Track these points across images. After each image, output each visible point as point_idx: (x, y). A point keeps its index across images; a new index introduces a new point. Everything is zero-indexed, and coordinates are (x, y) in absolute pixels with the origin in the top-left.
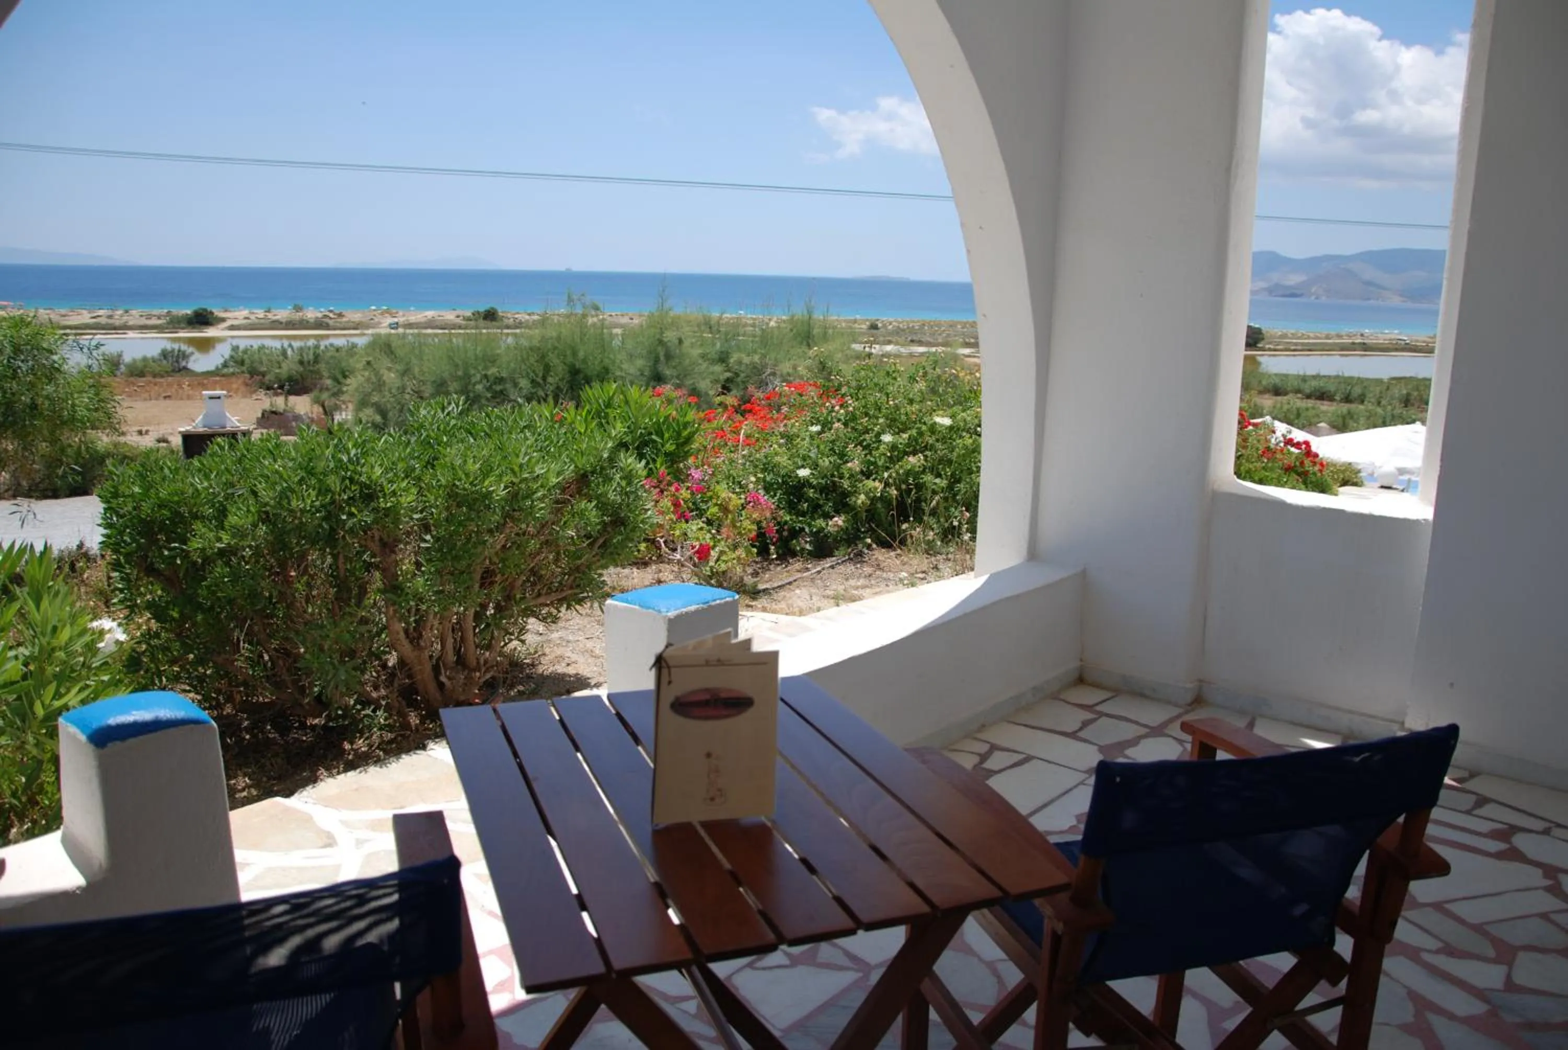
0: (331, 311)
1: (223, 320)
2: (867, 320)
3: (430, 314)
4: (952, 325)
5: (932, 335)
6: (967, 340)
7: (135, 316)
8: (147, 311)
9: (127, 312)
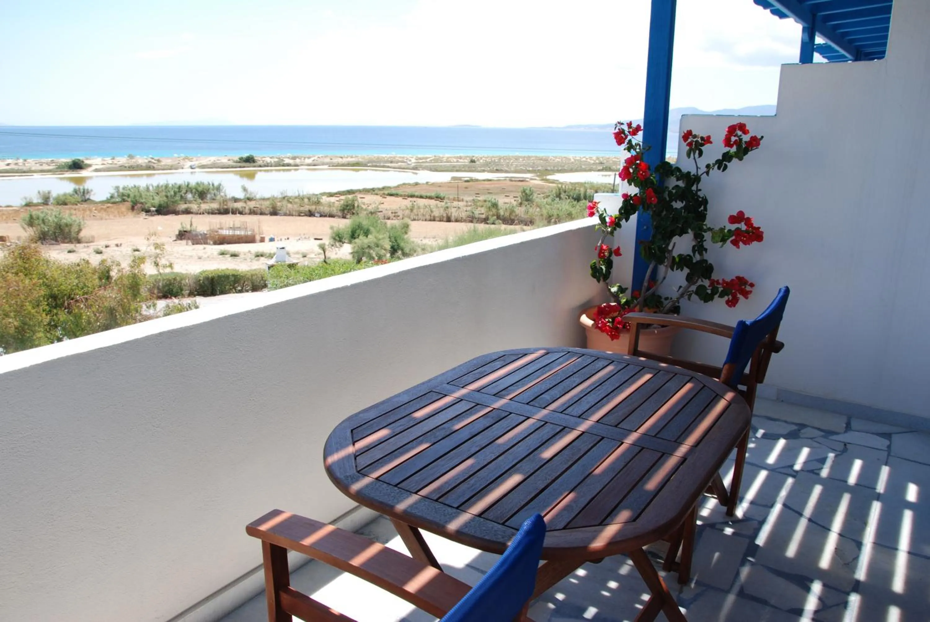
0: (152, 158)
1: (90, 166)
2: (468, 157)
3: (212, 159)
4: (517, 158)
5: (508, 166)
6: (528, 169)
7: (31, 163)
8: (38, 160)
9: (25, 160)
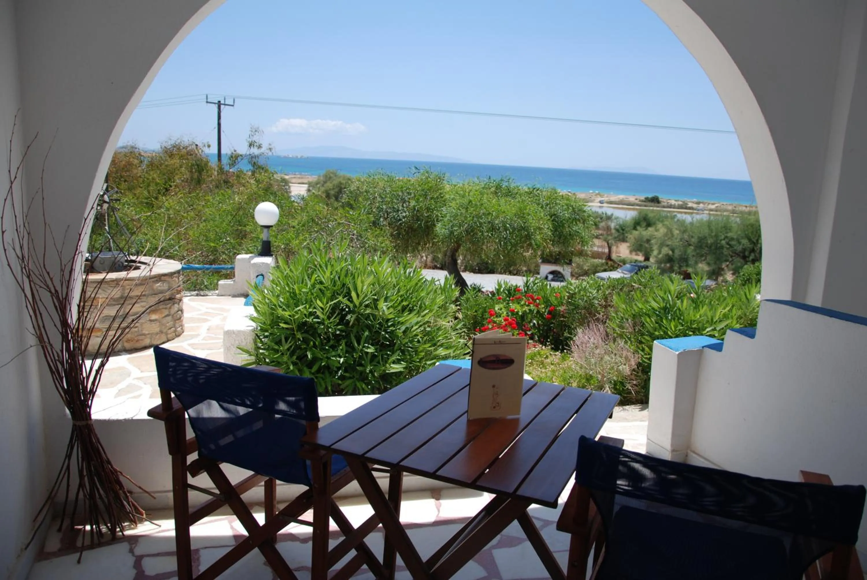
0: (569, 192)
3: (621, 197)
